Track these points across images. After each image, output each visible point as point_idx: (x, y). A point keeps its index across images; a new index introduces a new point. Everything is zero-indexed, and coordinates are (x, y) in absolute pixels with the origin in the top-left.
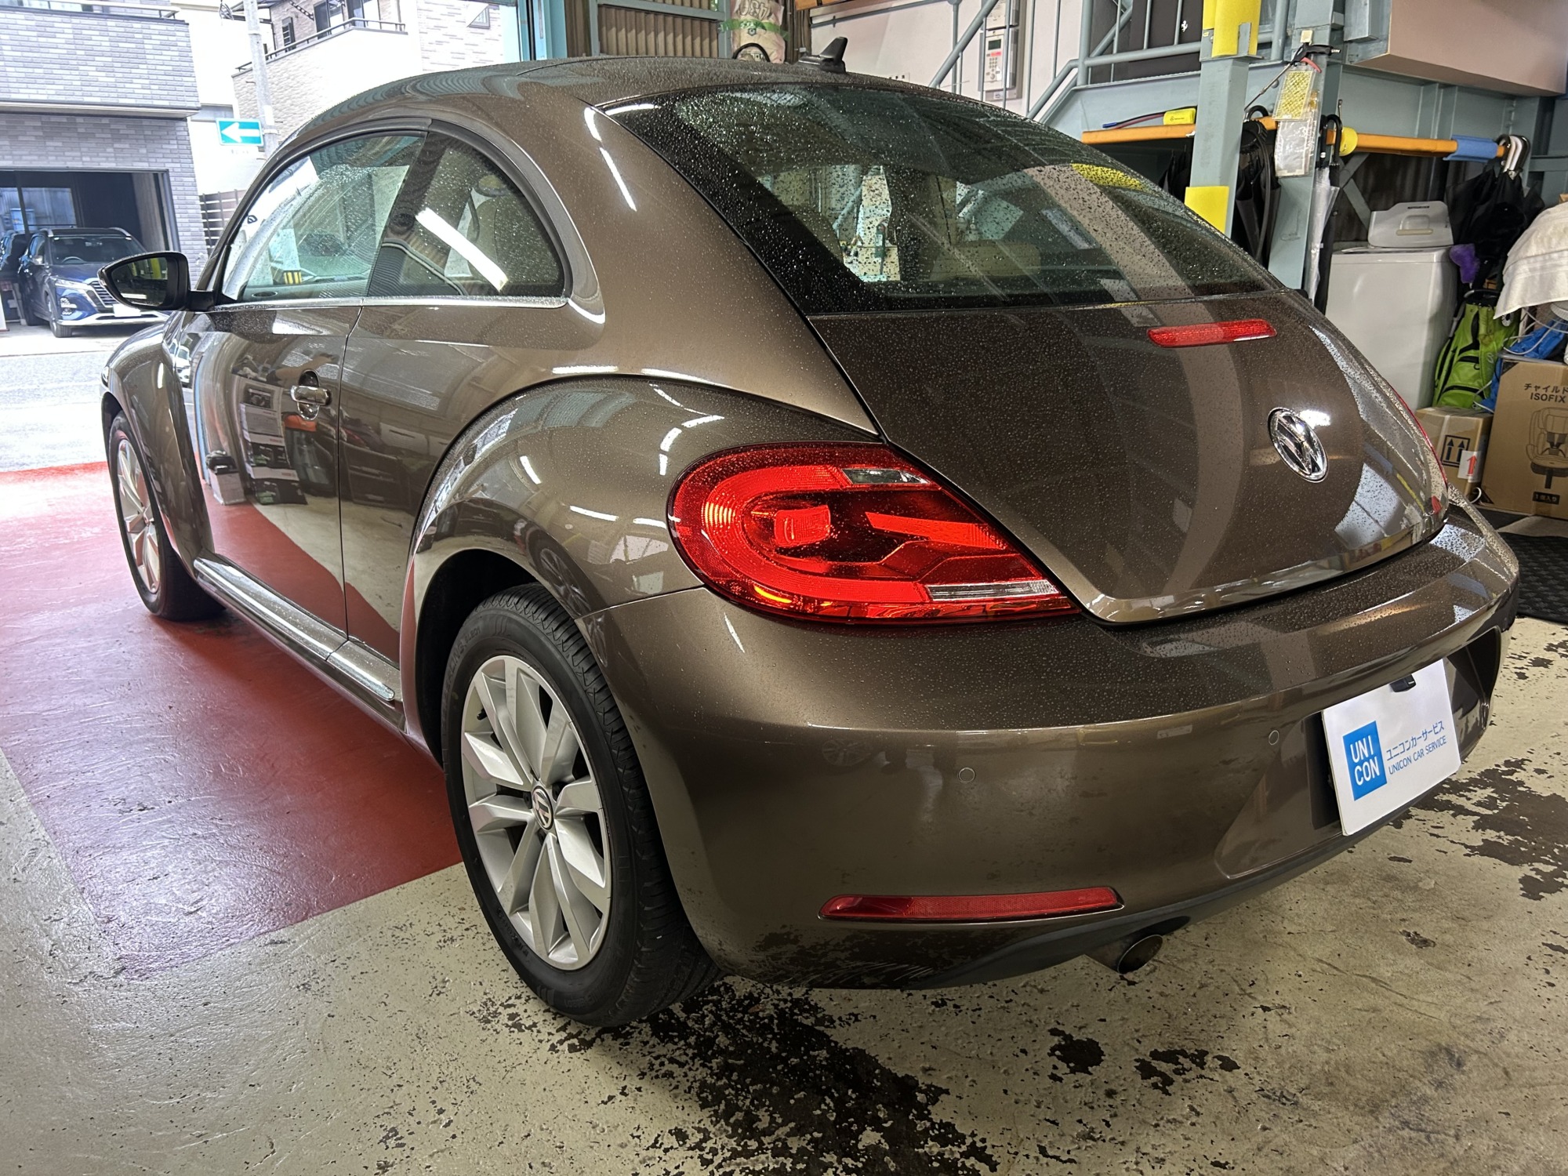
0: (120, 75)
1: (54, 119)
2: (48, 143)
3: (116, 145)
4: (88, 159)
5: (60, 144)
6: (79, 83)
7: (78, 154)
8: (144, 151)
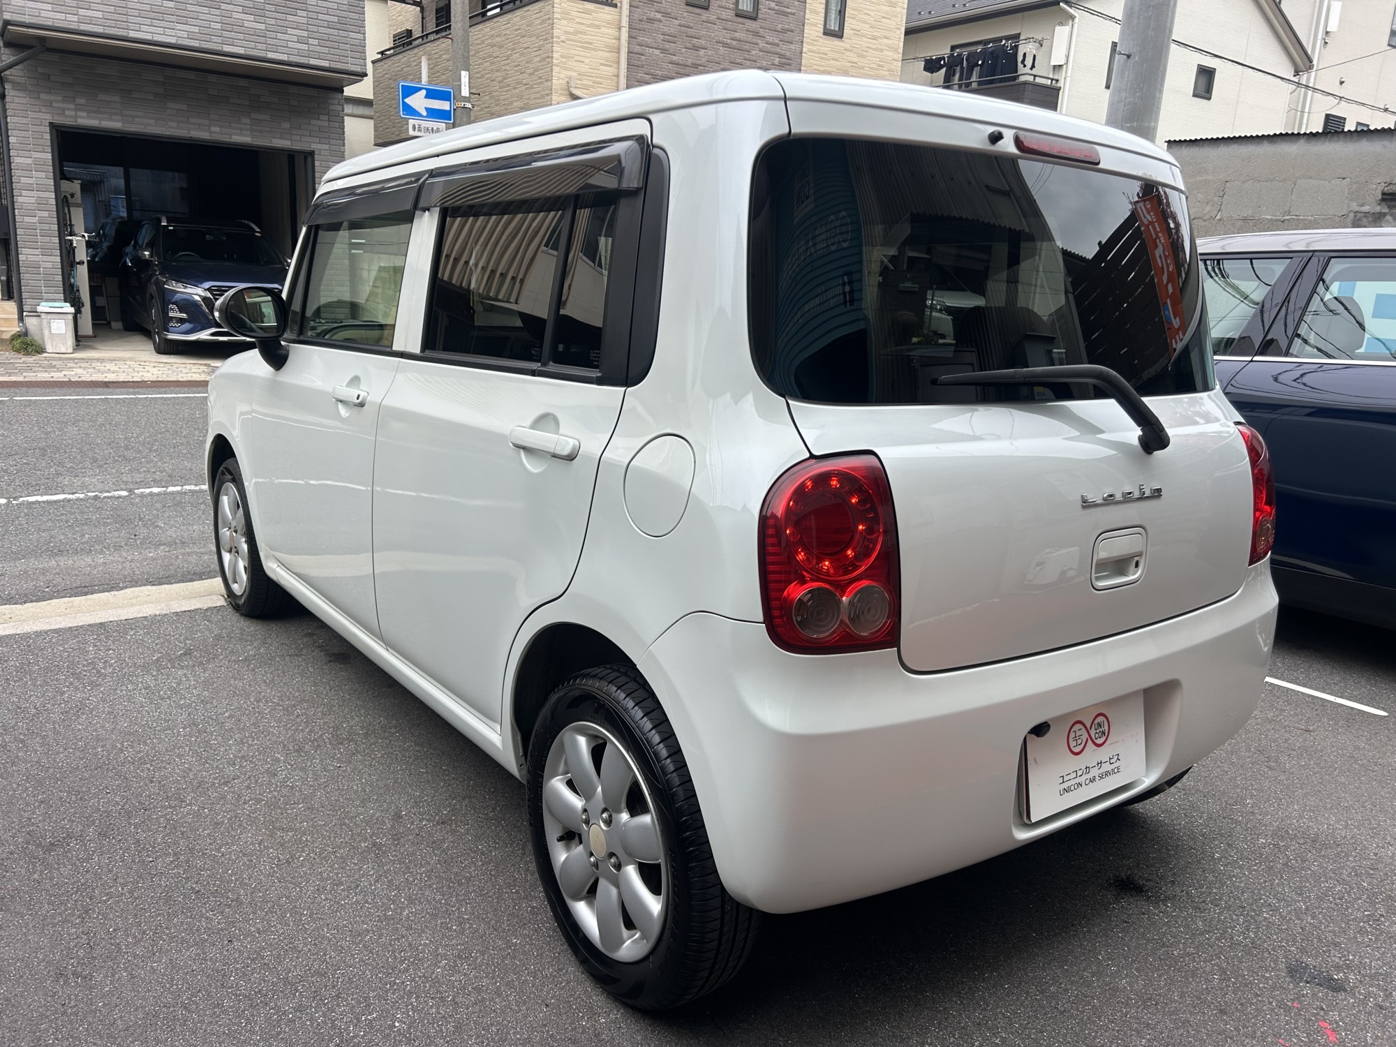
0: (273, 22)
1: (180, 74)
2: (170, 105)
3: (253, 116)
4: (217, 129)
5: (184, 107)
6: (218, 26)
7: (207, 122)
8: (286, 125)
